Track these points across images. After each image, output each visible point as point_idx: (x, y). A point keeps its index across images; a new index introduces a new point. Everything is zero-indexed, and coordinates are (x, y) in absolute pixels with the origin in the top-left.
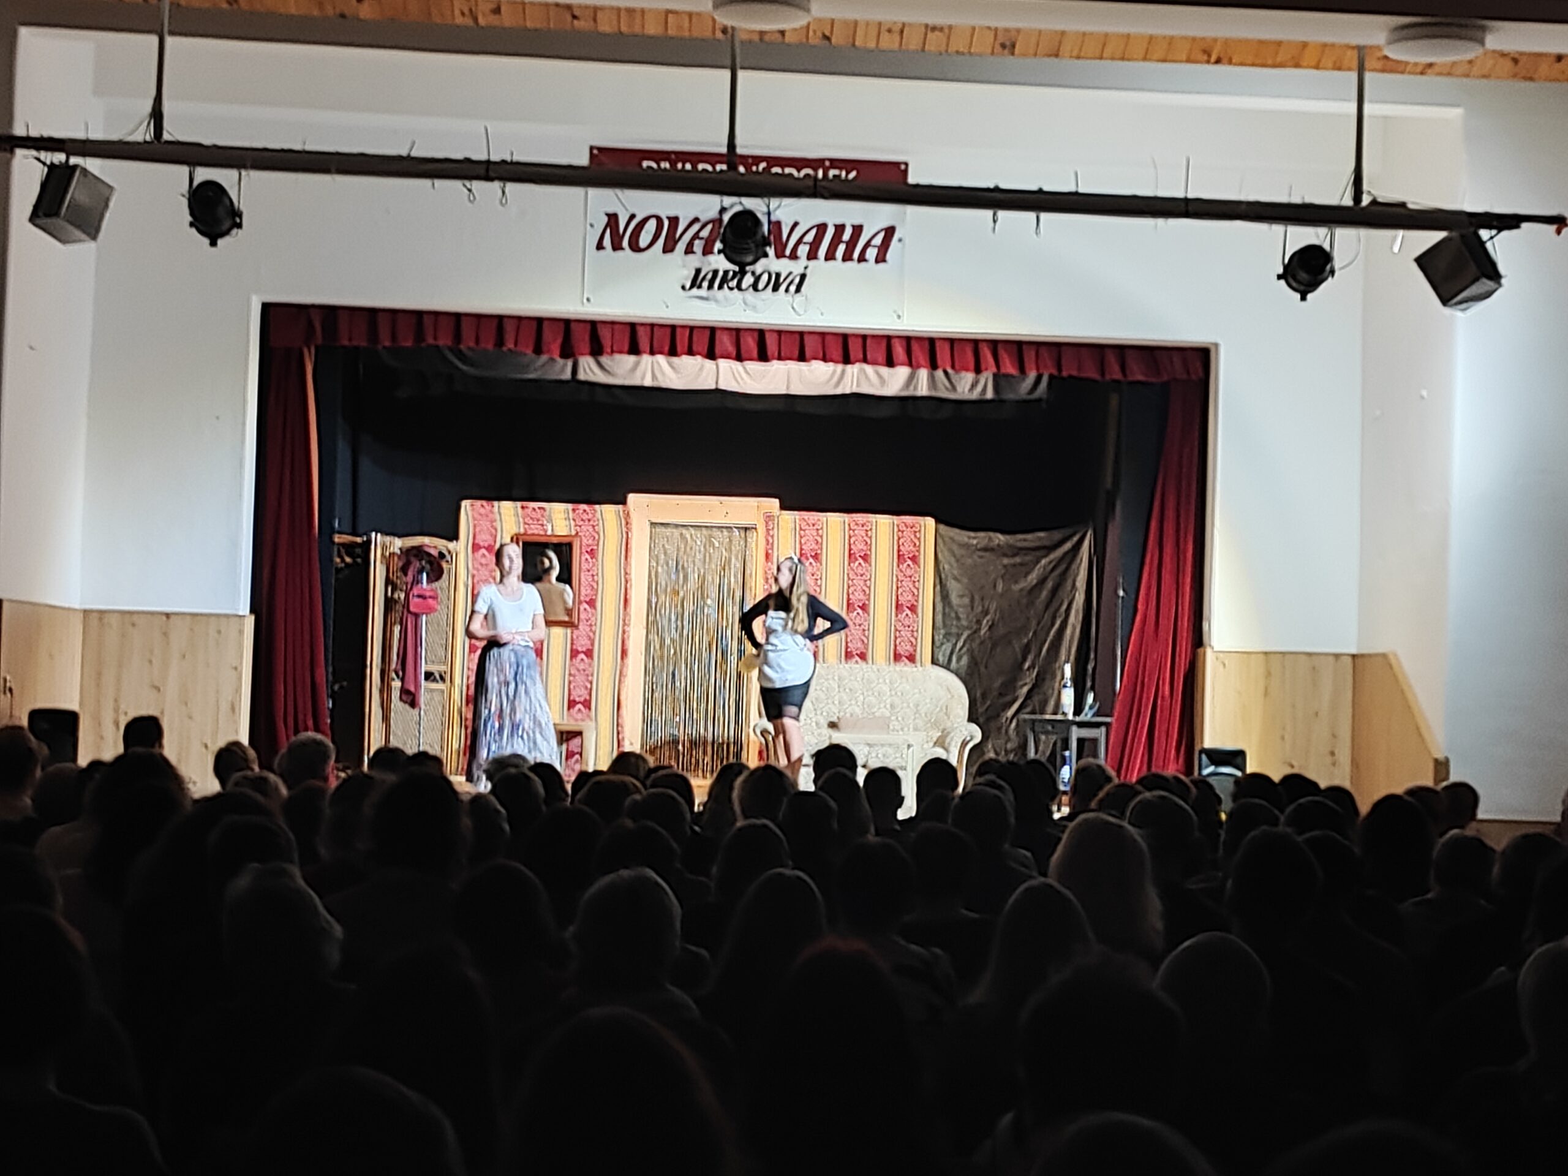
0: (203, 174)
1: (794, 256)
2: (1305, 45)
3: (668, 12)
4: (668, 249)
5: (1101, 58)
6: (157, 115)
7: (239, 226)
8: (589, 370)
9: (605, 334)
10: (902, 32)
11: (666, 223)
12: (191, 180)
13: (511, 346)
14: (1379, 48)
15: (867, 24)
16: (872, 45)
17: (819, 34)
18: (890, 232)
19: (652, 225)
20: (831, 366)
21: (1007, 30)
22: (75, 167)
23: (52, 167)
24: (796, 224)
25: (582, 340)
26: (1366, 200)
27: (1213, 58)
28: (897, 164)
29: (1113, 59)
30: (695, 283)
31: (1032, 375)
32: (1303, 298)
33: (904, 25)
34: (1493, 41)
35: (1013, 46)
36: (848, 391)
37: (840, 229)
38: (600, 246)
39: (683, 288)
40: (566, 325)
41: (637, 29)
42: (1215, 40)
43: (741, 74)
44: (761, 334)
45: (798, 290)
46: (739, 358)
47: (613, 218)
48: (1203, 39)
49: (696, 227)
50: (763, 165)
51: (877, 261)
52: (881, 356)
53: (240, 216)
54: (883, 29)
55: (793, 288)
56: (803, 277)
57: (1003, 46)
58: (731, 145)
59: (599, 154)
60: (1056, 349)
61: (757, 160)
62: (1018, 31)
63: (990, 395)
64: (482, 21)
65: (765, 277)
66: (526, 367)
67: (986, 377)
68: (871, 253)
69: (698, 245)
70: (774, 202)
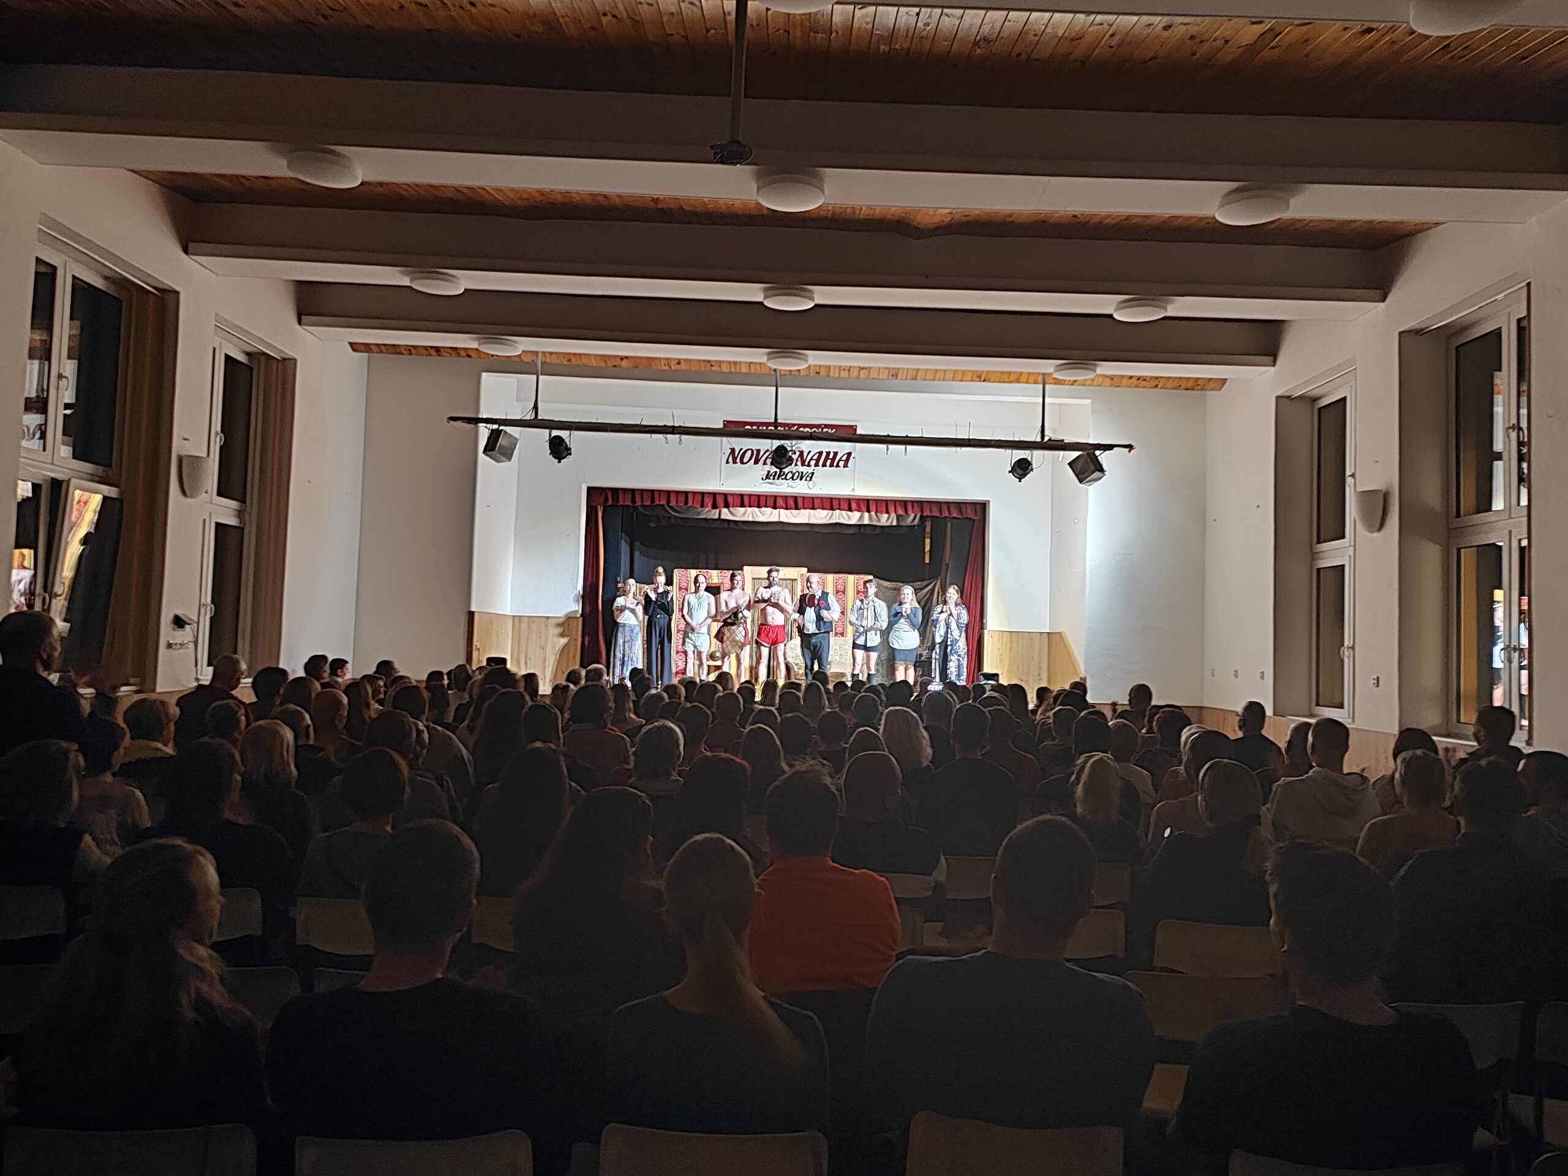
0: (555, 433)
1: (809, 465)
2: (1021, 373)
3: (751, 363)
4: (757, 462)
5: (934, 380)
6: (536, 407)
7: (570, 454)
8: (726, 514)
9: (730, 499)
10: (849, 370)
11: (755, 452)
12: (550, 436)
13: (691, 504)
14: (1050, 374)
15: (835, 366)
16: (837, 375)
17: (815, 371)
18: (849, 454)
19: (750, 452)
20: (826, 512)
21: (894, 369)
22: (502, 430)
23: (492, 430)
24: (810, 452)
25: (720, 501)
26: (1046, 439)
27: (982, 379)
28: (853, 426)
29: (939, 380)
30: (768, 477)
31: (913, 516)
32: (1020, 481)
33: (850, 367)
34: (1099, 371)
35: (897, 375)
36: (834, 521)
37: (828, 453)
38: (727, 462)
39: (762, 479)
40: (714, 495)
41: (738, 370)
42: (983, 372)
43: (780, 389)
44: (795, 498)
45: (811, 480)
46: (787, 509)
47: (733, 450)
48: (978, 371)
49: (768, 453)
50: (796, 427)
51: (844, 467)
52: (846, 506)
53: (570, 449)
54: (842, 369)
55: (808, 479)
56: (813, 473)
57: (893, 376)
58: (776, 419)
59: (727, 423)
60: (920, 504)
61: (794, 425)
62: (899, 369)
63: (895, 523)
64: (673, 368)
65: (797, 474)
66: (699, 514)
67: (893, 515)
68: (842, 464)
69: (769, 461)
70: (794, 442)
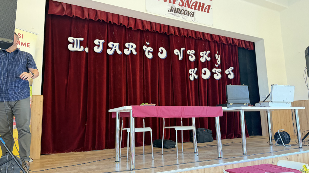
1: (191, 8)
4: (165, 1)
24: (191, 1)
37: (200, 3)
39: (169, 11)
51: (208, 12)
55: (192, 15)
56: (194, 13)
68: (206, 10)
69: (172, 1)
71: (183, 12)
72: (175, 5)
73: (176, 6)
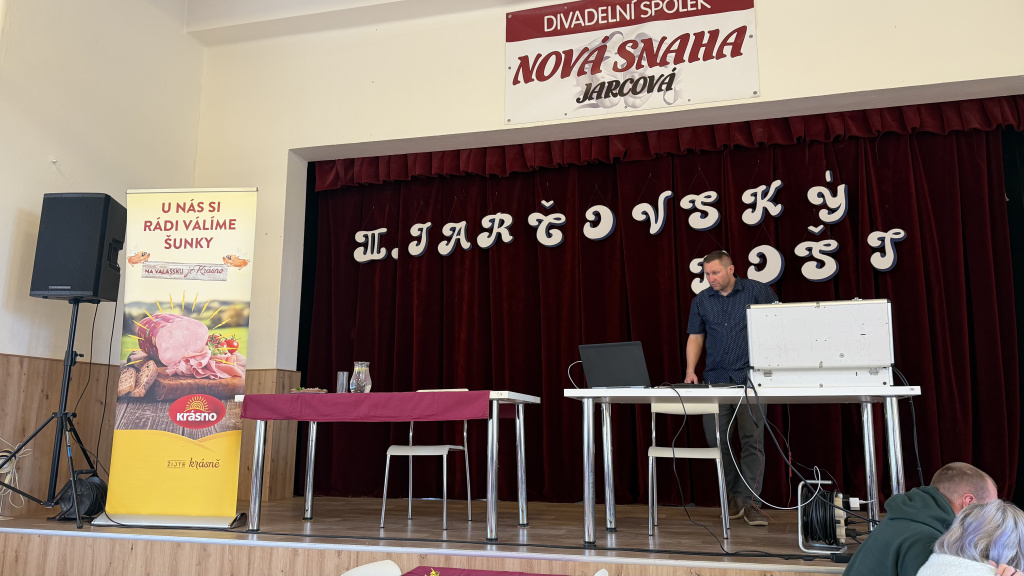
1: (664, 63)
4: (565, 74)
11: (563, 56)
18: (741, 32)
19: (553, 58)
24: (664, 39)
30: (587, 96)
37: (700, 35)
38: (516, 82)
39: (578, 100)
44: (644, 135)
45: (668, 87)
47: (524, 60)
49: (585, 55)
50: (634, 2)
51: (733, 56)
55: (664, 87)
56: (672, 76)
68: (727, 50)
69: (588, 67)
71: (629, 86)
72: (598, 75)
73: (606, 75)
